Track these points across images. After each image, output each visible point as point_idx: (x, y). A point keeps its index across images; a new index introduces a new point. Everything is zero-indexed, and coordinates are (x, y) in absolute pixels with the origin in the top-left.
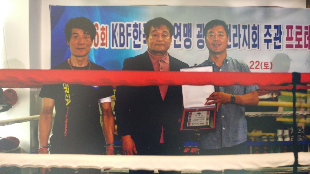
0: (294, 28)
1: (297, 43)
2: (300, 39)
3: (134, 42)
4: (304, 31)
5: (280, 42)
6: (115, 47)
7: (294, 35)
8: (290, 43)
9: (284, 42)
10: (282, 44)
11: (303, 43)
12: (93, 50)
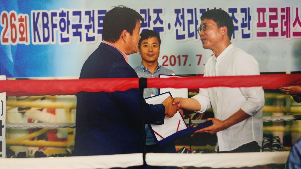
0: (267, 10)
1: (271, 30)
2: (276, 25)
3: (61, 35)
4: (280, 14)
5: (249, 29)
6: (37, 42)
7: (267, 19)
8: (262, 30)
9: (254, 29)
10: (252, 31)
11: (278, 29)
12: (10, 47)
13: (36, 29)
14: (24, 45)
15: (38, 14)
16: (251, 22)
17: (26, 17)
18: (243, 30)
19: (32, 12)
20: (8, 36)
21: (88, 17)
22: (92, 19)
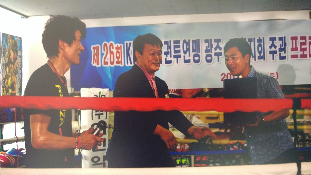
0: (299, 38)
1: (301, 53)
2: (305, 49)
4: (308, 41)
5: (285, 53)
7: (298, 45)
8: (294, 53)
9: (289, 53)
11: (307, 52)
12: (109, 68)
13: (128, 55)
14: (119, 66)
15: (130, 44)
16: (286, 47)
17: (121, 46)
18: (280, 54)
19: (126, 42)
20: (108, 60)
21: (166, 45)
22: (169, 47)
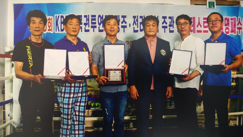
6: (57, 32)
10: (175, 29)
13: (57, 24)
14: (50, 33)
15: (59, 16)
16: (174, 24)
17: (52, 18)
18: (170, 28)
19: (55, 15)
21: (86, 18)
22: (88, 20)
